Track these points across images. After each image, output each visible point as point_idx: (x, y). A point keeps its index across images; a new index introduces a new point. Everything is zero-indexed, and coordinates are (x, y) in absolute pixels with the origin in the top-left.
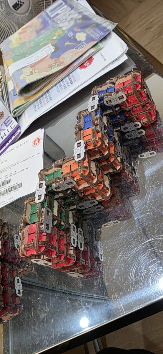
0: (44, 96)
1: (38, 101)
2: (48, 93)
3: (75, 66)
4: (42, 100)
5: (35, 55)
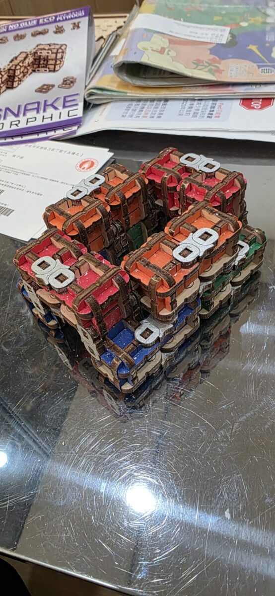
0: (155, 103)
1: (141, 103)
2: (165, 103)
3: (235, 93)
4: (146, 106)
5: (194, 27)
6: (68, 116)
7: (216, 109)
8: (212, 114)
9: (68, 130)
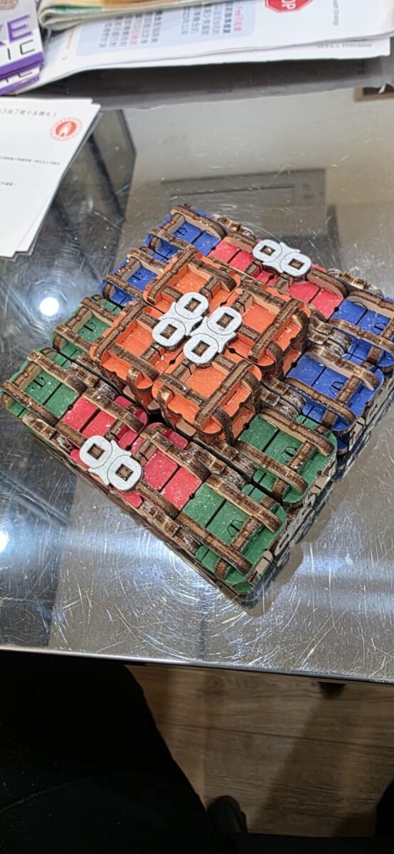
1: (123, 22)
2: (158, 16)
4: (132, 24)
6: (22, 53)
7: (233, 17)
8: (229, 26)
9: (26, 76)
